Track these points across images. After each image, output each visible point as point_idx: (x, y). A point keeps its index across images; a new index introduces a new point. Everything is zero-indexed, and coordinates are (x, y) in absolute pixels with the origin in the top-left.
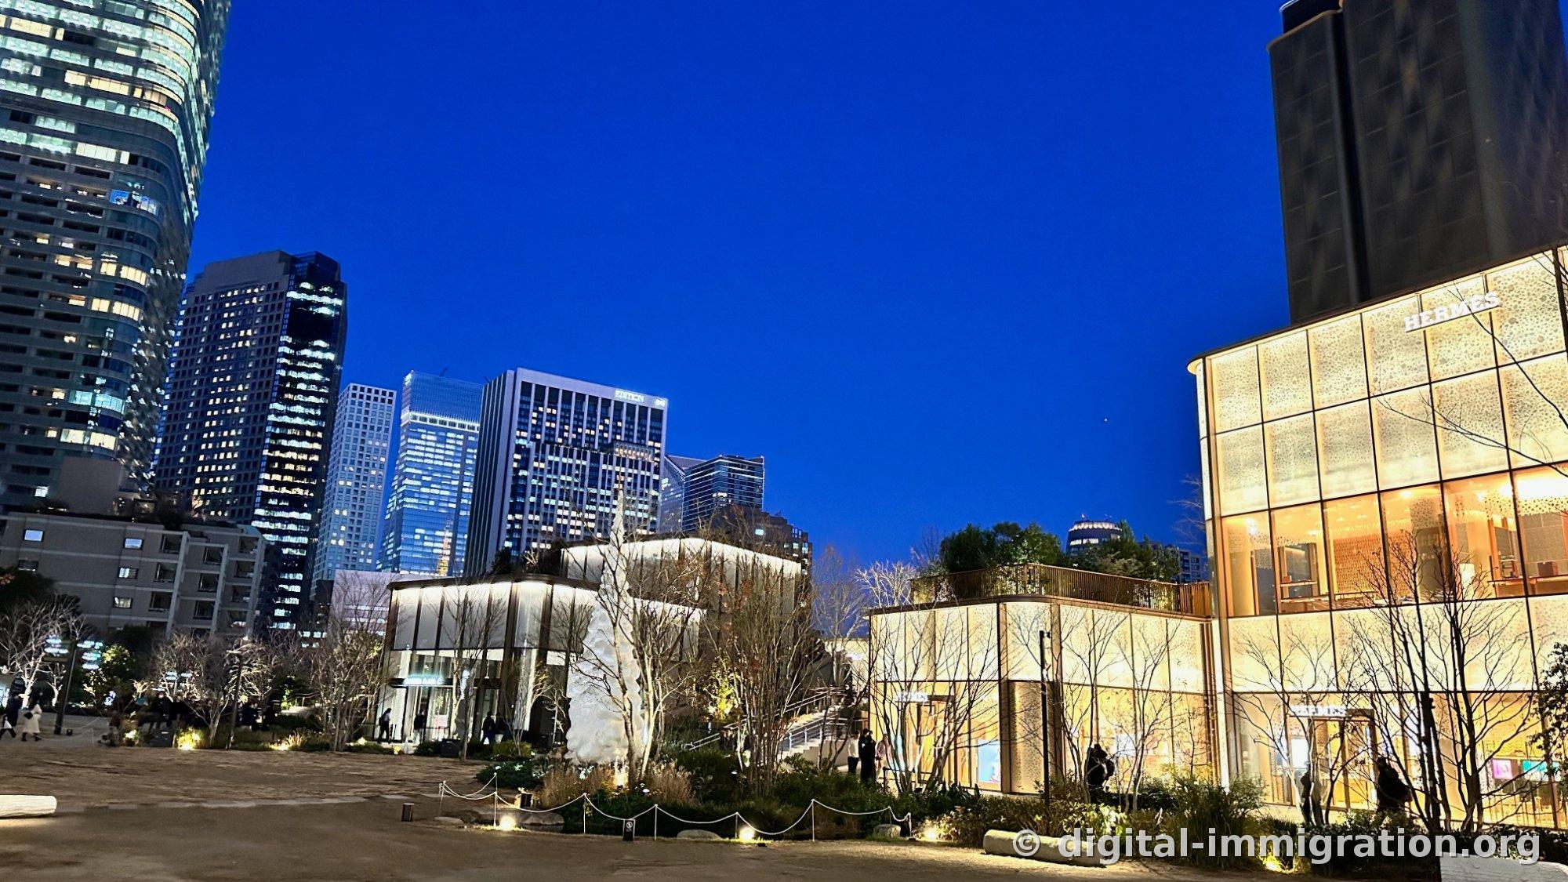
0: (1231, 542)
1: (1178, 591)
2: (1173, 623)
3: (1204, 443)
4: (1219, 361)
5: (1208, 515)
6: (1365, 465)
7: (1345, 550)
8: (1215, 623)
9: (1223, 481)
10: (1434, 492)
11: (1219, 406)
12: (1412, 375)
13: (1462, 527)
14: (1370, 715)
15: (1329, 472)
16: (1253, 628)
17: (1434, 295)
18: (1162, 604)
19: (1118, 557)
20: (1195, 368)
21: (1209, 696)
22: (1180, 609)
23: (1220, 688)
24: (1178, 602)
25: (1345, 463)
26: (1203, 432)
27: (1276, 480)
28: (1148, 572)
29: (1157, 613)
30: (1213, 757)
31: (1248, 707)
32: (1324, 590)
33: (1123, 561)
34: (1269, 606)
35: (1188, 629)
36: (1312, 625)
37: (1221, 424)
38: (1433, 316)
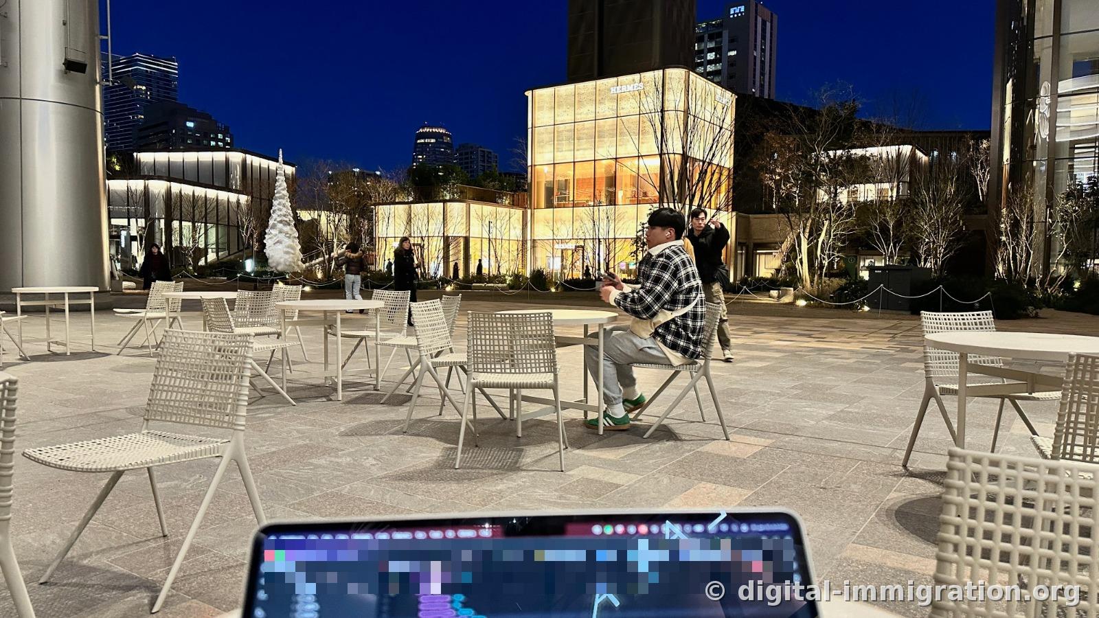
0: (537, 176)
1: (514, 197)
2: (513, 211)
3: (530, 131)
4: (538, 92)
5: (529, 164)
6: (591, 149)
7: (579, 183)
8: (529, 211)
9: (536, 149)
10: (613, 162)
11: (538, 114)
12: (611, 112)
13: (621, 177)
14: (583, 247)
15: (578, 150)
16: (543, 214)
17: (622, 79)
18: (507, 202)
19: (492, 181)
20: (528, 93)
21: (524, 242)
22: (514, 204)
23: (529, 238)
24: (513, 201)
25: (585, 146)
26: (530, 125)
27: (558, 151)
28: (503, 188)
29: (505, 206)
30: (524, 266)
31: (539, 244)
32: (571, 199)
33: (493, 183)
34: (549, 205)
35: (517, 213)
36: (565, 213)
37: (537, 123)
38: (621, 89)
